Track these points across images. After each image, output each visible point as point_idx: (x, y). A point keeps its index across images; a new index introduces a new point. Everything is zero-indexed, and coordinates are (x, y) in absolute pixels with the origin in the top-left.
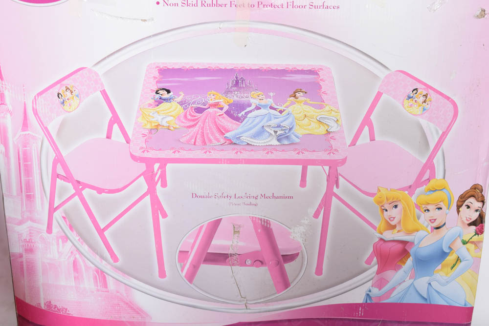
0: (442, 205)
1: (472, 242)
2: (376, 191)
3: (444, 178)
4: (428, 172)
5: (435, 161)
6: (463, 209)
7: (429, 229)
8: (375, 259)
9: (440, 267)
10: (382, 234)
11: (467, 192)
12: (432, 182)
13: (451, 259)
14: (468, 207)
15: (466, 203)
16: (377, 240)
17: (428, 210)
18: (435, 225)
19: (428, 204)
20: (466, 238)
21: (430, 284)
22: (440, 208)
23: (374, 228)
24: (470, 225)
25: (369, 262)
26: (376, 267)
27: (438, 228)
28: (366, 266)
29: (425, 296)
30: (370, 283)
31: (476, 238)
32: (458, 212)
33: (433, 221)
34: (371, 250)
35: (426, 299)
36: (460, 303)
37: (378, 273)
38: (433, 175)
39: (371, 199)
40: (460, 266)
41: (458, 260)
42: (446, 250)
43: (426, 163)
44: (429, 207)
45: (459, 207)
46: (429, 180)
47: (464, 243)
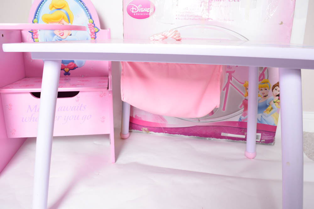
0: (267, 88)
1: (277, 102)
2: (244, 82)
3: (268, 78)
4: (262, 76)
5: (265, 73)
6: (274, 90)
7: (262, 96)
8: (243, 106)
9: (265, 110)
10: (246, 97)
11: (276, 84)
12: (264, 80)
13: (269, 108)
14: (276, 90)
15: (275, 88)
16: (244, 99)
17: (262, 90)
18: (264, 95)
19: (262, 88)
20: (275, 101)
21: (262, 116)
22: (266, 89)
23: (243, 95)
24: (276, 96)
25: (241, 107)
26: (243, 109)
27: (265, 96)
28: (240, 108)
29: (260, 120)
30: (241, 115)
31: (278, 101)
32: (272, 91)
33: (263, 94)
34: (242, 103)
35: (260, 122)
36: (272, 124)
37: (244, 111)
38: (264, 78)
39: (243, 85)
40: (273, 111)
41: (272, 108)
42: (268, 105)
43: (262, 73)
44: (262, 89)
45: (273, 89)
46: (262, 79)
47: (274, 102)
